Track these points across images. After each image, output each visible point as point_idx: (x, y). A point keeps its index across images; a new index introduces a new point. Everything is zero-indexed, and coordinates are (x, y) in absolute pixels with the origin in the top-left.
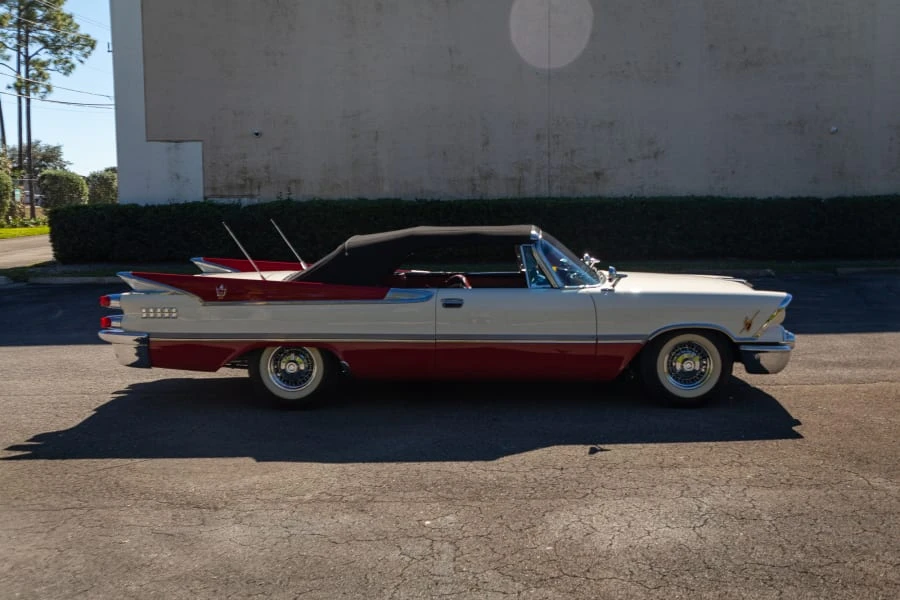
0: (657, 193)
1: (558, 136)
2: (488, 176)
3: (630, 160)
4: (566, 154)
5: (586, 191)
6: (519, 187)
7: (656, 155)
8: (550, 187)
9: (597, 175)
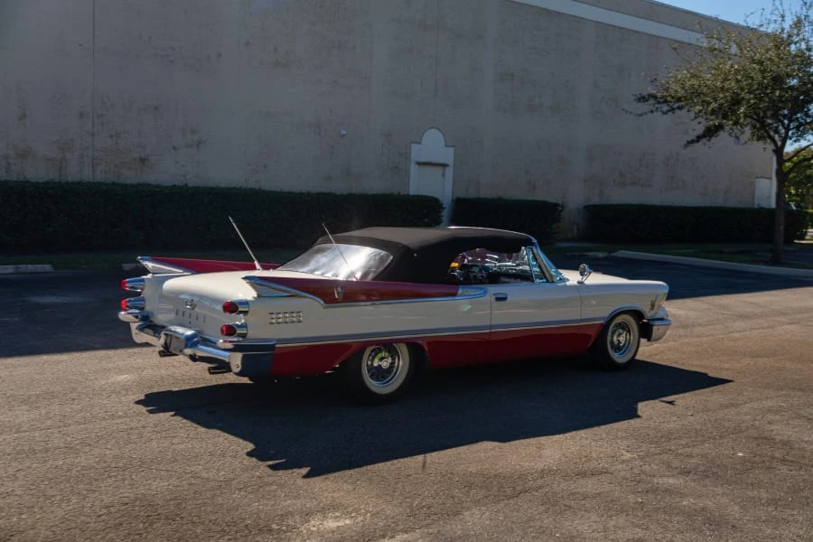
0: (201, 183)
1: (102, 115)
2: (24, 155)
3: (174, 148)
4: (111, 136)
5: (130, 177)
6: (60, 168)
7: (199, 144)
8: (94, 171)
9: (143, 160)
